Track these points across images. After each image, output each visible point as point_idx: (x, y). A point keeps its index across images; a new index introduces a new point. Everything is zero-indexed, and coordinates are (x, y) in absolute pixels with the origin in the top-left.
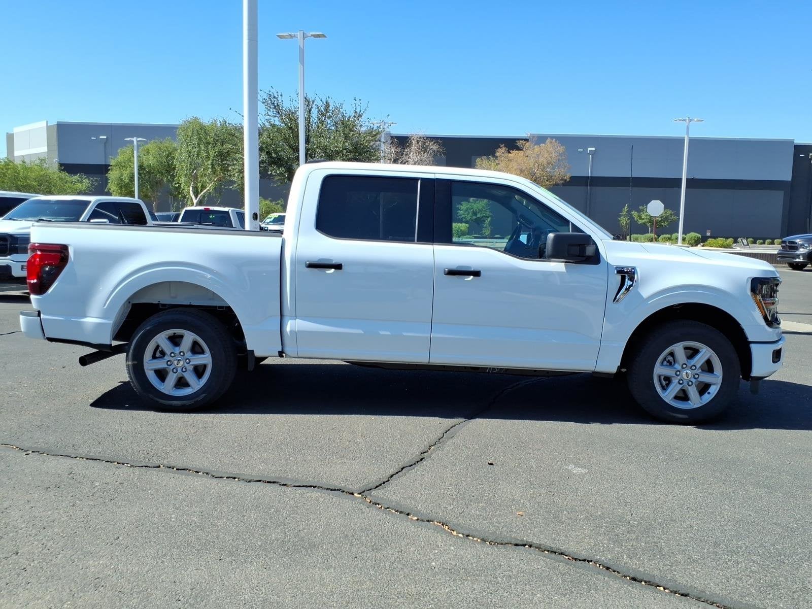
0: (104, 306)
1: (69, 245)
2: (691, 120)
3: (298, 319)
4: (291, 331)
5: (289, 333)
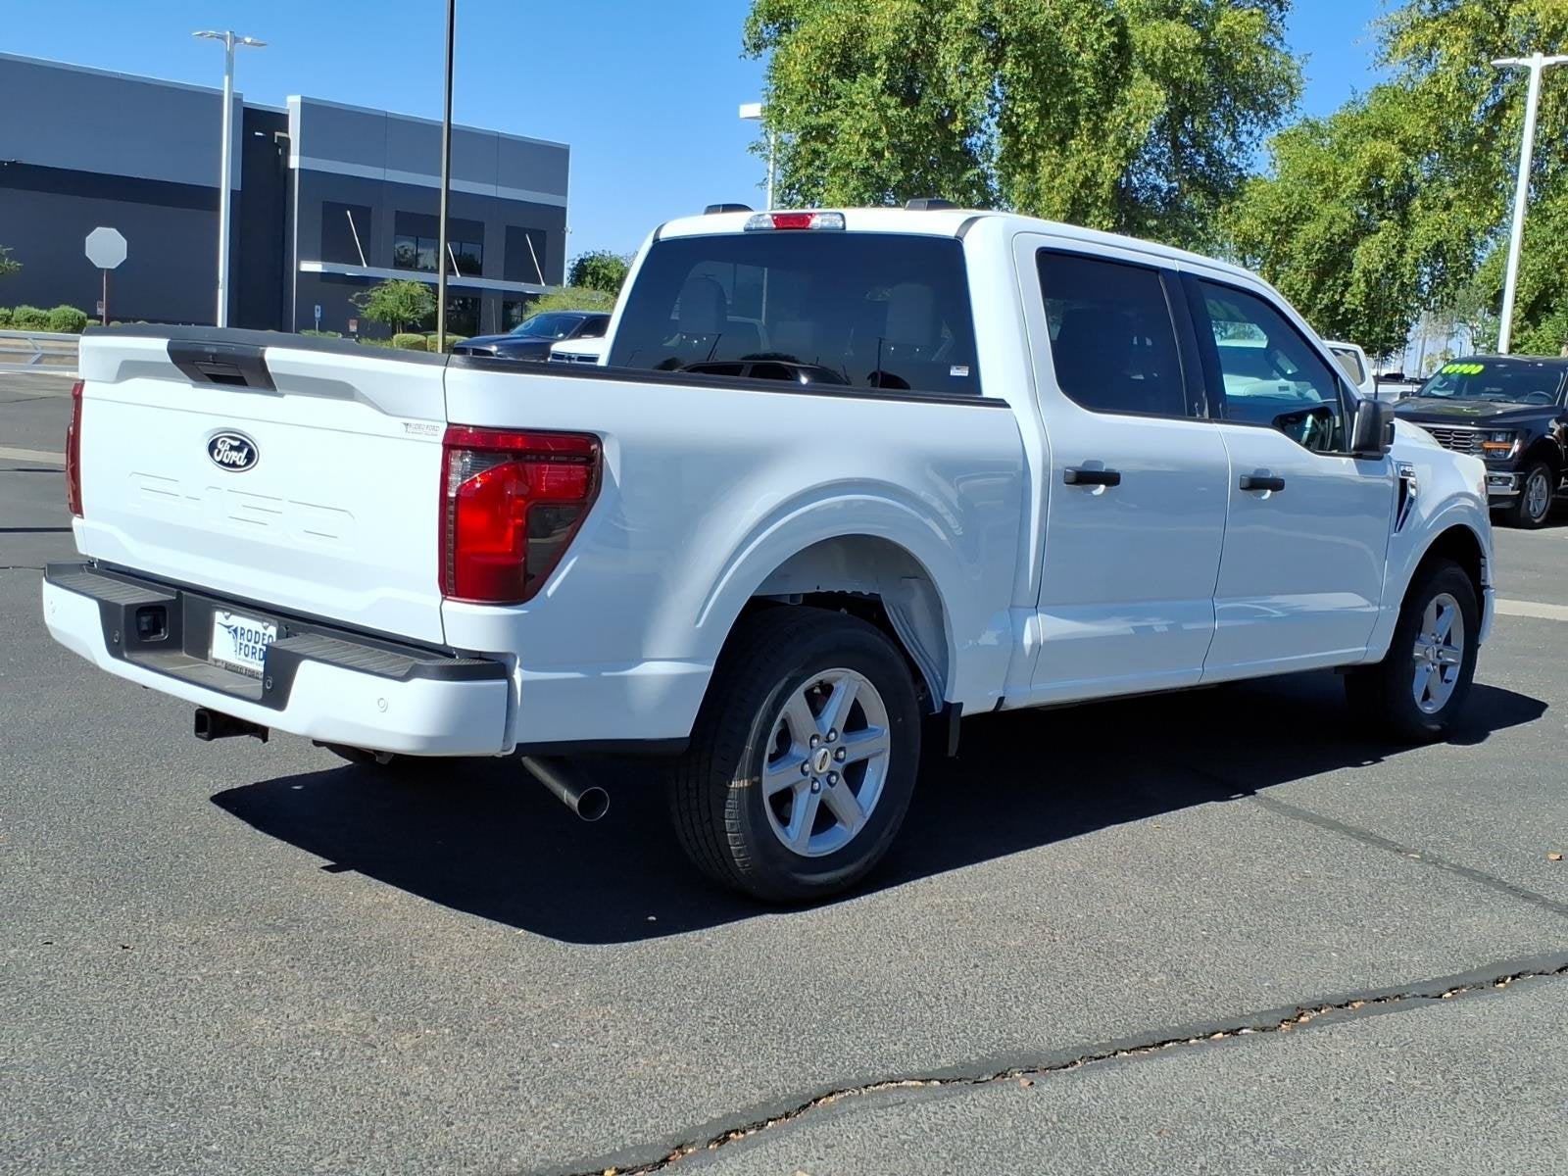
0: (697, 622)
1: (605, 434)
2: (236, 40)
3: (1041, 613)
4: (1033, 645)
5: (1027, 650)
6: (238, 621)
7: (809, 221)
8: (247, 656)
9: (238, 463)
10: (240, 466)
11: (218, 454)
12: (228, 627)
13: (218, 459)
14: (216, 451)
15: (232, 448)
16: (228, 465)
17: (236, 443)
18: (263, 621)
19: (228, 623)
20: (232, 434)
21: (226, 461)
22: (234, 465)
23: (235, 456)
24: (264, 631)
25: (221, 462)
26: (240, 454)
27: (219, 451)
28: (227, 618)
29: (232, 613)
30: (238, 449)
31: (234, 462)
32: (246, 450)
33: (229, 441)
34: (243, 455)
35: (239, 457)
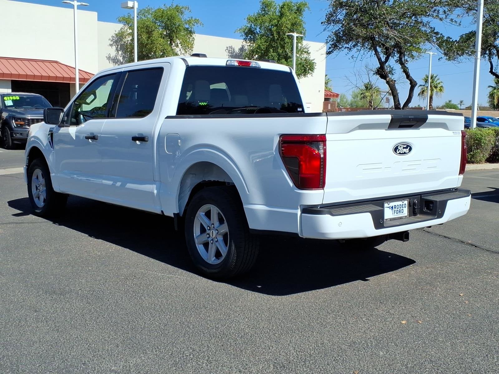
6: (392, 204)
7: (250, 64)
8: (397, 213)
9: (406, 152)
10: (407, 153)
11: (398, 151)
12: (389, 207)
13: (398, 152)
14: (398, 150)
15: (404, 148)
16: (403, 154)
17: (405, 146)
18: (401, 201)
19: (389, 206)
20: (403, 144)
21: (402, 153)
22: (405, 153)
23: (405, 150)
24: (403, 204)
25: (400, 153)
26: (407, 149)
27: (399, 150)
28: (389, 204)
29: (390, 202)
30: (406, 148)
31: (405, 152)
32: (409, 148)
33: (402, 146)
34: (408, 149)
35: (406, 150)
